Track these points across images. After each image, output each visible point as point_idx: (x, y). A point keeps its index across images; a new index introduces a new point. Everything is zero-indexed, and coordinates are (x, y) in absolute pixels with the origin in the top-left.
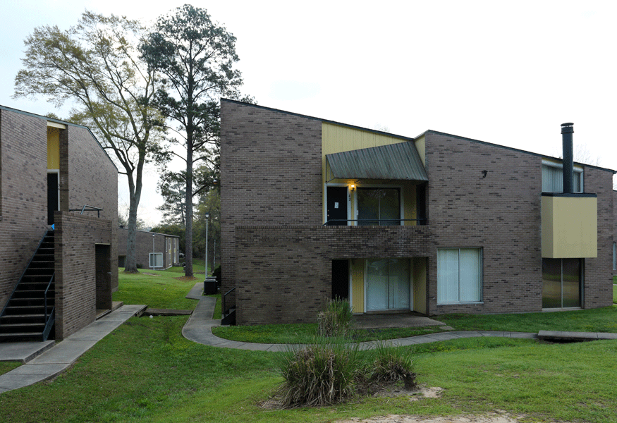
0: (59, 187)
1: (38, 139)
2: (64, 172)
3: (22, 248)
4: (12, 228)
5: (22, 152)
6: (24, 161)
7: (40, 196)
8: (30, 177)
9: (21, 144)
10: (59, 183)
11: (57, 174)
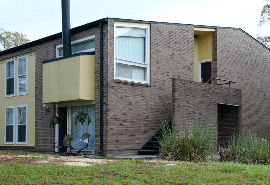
0: (212, 70)
1: (185, 39)
2: (215, 60)
3: (167, 105)
4: (159, 92)
5: (169, 47)
6: (172, 53)
7: (186, 74)
8: (177, 63)
9: (168, 43)
10: (212, 68)
11: (211, 62)
